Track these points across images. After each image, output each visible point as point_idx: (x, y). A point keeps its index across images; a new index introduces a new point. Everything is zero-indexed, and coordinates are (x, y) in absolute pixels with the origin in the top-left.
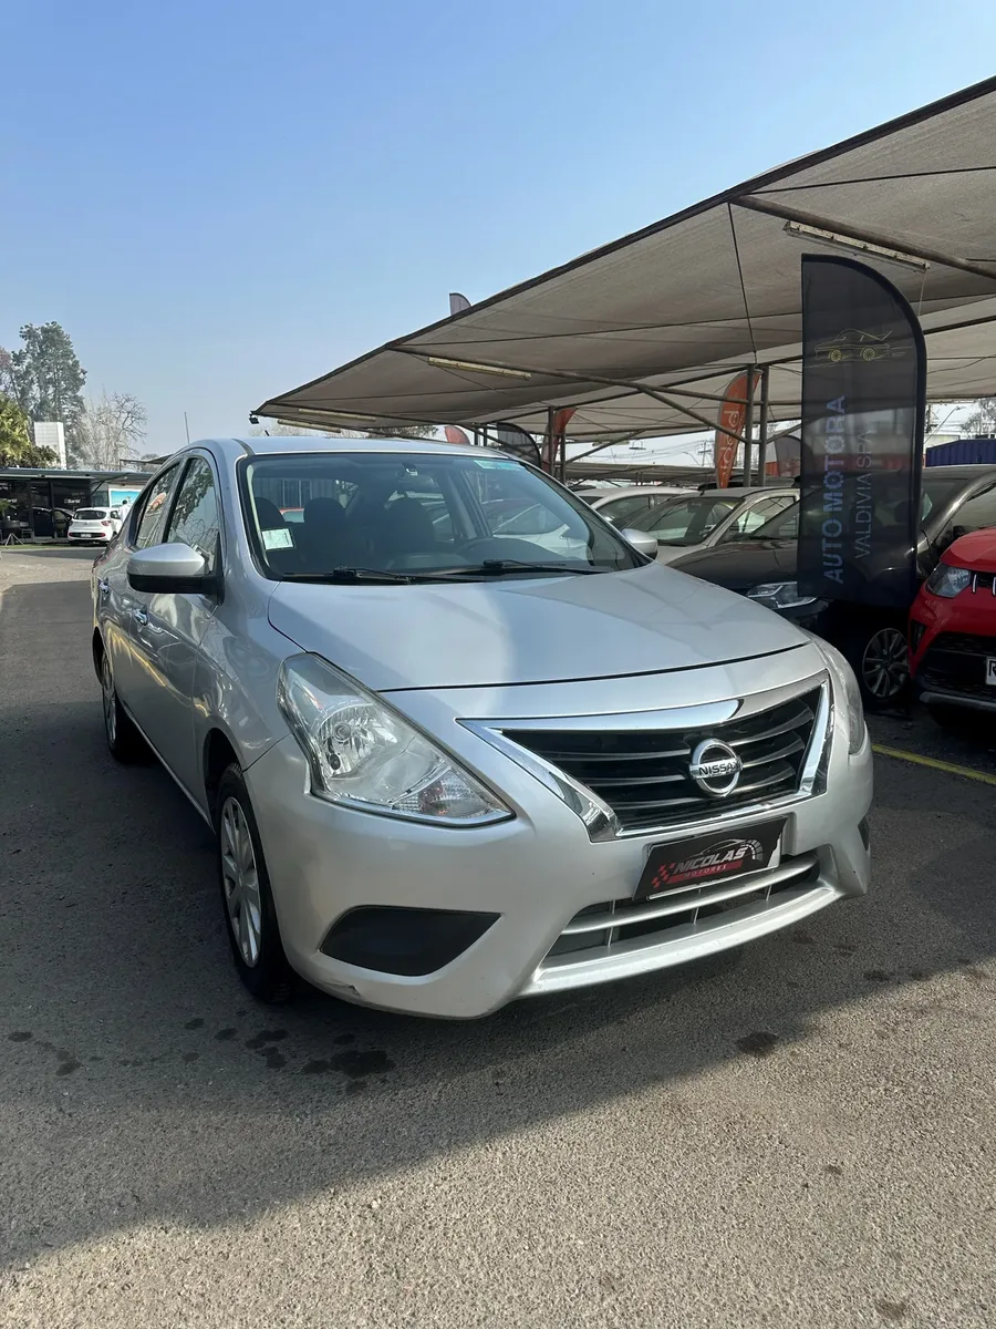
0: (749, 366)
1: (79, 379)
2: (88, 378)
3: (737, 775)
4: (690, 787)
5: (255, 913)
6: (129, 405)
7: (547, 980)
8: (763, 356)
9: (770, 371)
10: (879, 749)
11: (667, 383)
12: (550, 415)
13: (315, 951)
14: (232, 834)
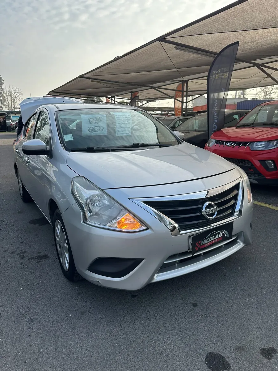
0: (183, 81)
1: (2, 83)
2: (4, 82)
3: (216, 213)
4: (202, 217)
5: (67, 255)
6: (17, 90)
7: (159, 278)
8: (185, 78)
9: (188, 82)
10: (256, 203)
11: (160, 86)
12: (131, 95)
13: (86, 270)
14: (58, 230)
